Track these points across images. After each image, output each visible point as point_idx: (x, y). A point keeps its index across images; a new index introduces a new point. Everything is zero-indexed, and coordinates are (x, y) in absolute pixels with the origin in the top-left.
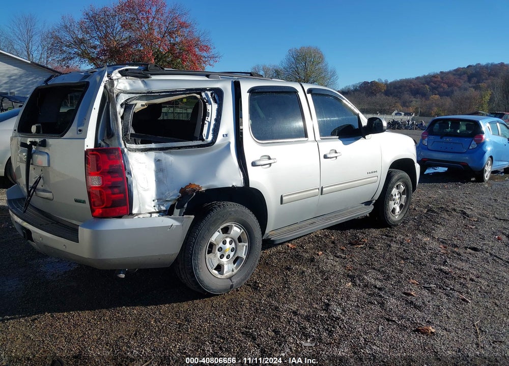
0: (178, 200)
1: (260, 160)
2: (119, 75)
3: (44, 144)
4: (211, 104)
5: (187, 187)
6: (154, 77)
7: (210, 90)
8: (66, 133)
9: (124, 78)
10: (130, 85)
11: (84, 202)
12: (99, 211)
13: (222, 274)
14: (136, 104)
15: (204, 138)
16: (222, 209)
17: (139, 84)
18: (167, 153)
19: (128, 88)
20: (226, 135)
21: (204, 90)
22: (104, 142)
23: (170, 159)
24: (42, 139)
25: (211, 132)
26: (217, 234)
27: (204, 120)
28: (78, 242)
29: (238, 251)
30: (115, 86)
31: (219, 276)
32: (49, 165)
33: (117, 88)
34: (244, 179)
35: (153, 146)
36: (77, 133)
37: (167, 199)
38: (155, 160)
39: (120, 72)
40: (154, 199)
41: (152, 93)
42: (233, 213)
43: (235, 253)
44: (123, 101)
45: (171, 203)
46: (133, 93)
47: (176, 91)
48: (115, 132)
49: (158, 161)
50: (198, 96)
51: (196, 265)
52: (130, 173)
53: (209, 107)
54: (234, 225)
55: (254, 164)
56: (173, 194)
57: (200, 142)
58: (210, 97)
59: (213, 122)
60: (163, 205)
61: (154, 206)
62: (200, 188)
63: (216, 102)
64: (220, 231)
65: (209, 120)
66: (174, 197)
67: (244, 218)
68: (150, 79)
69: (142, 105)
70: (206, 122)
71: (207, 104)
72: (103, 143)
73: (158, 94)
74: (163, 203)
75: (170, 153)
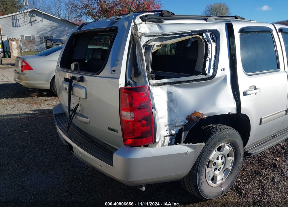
0: (185, 125)
1: (249, 90)
2: (140, 20)
3: (82, 80)
4: (210, 43)
5: (192, 114)
6: (167, 22)
7: (210, 31)
8: (101, 72)
9: (144, 22)
10: (149, 29)
11: (117, 131)
12: (130, 141)
13: (215, 183)
14: (154, 46)
15: (207, 72)
16: (220, 133)
17: (155, 29)
18: (176, 86)
19: (148, 32)
20: (223, 69)
21: (205, 31)
22: (132, 80)
23: (179, 92)
24: (80, 76)
25: (212, 67)
26: (214, 153)
27: (206, 56)
28: (112, 165)
29: (226, 164)
30: (138, 30)
31: (213, 185)
32: (86, 98)
33: (140, 31)
34: (237, 106)
35: (166, 80)
36: (111, 73)
37: (176, 125)
38: (168, 92)
39: (141, 18)
40: (166, 124)
41: (166, 35)
42: (227, 136)
43: (224, 166)
44: (144, 43)
45: (179, 128)
46: (151, 36)
47: (184, 33)
48: (142, 71)
49: (169, 93)
50: (201, 37)
51: (200, 180)
52: (154, 107)
53: (209, 46)
54: (226, 144)
55: (245, 94)
56: (181, 121)
57: (203, 76)
58: (210, 37)
59: (213, 59)
60: (173, 130)
61: (166, 131)
62: (203, 116)
63: (214, 41)
64: (217, 150)
65: (210, 57)
66: (182, 123)
67: (234, 139)
68: (164, 23)
69: (158, 46)
70: (208, 59)
71: (208, 43)
72: (131, 82)
73: (170, 36)
74: (173, 128)
75: (179, 86)
